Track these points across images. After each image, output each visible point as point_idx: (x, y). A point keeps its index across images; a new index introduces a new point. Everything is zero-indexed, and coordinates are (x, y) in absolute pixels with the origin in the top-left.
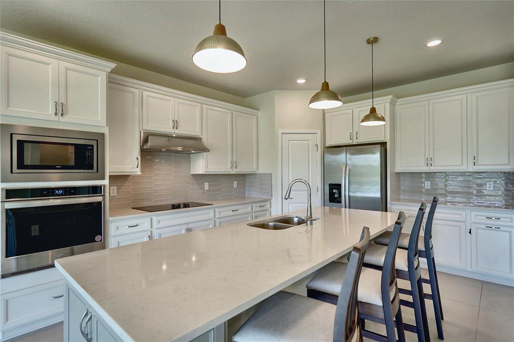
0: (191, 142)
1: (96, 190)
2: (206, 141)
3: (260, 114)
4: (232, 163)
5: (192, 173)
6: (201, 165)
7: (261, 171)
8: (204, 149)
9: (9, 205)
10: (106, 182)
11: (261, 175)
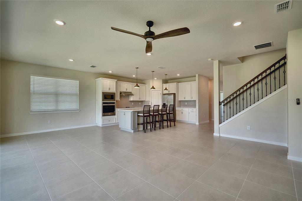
0: (130, 93)
1: (114, 103)
2: (133, 93)
3: (146, 85)
4: (139, 98)
5: (130, 100)
6: (132, 99)
7: (147, 100)
8: (132, 95)
9: (103, 105)
10: (115, 102)
11: (147, 101)
